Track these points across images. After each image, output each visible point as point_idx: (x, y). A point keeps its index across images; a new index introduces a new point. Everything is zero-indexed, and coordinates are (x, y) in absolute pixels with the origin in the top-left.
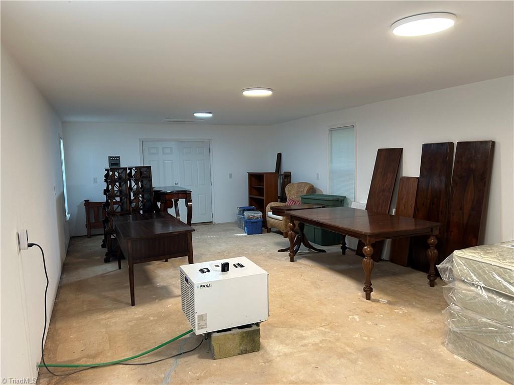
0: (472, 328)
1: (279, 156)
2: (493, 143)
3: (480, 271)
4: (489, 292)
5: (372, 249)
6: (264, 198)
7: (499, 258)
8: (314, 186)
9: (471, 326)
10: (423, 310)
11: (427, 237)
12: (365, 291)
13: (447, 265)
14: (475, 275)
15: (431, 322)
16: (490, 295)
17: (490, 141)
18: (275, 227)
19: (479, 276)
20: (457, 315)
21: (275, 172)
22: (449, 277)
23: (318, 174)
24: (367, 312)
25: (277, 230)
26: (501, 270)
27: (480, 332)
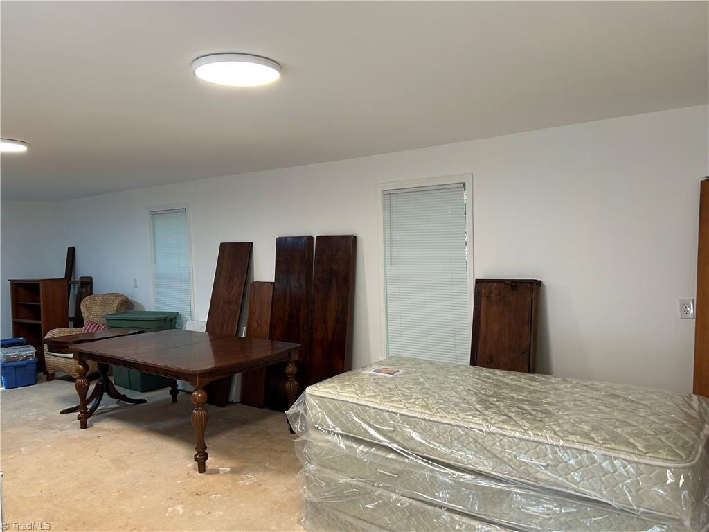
0: (332, 492)
1: (72, 252)
2: (355, 238)
3: (337, 412)
4: (348, 440)
5: (205, 394)
6: (41, 322)
7: (358, 391)
8: (130, 298)
9: (332, 490)
10: (279, 472)
11: (284, 364)
12: (196, 460)
13: (299, 409)
14: (331, 419)
15: (289, 490)
16: (349, 443)
17: (351, 236)
18: (59, 370)
19: (335, 419)
20: (314, 476)
21: (64, 277)
22: (301, 426)
23: (135, 280)
24: (197, 494)
25: (66, 374)
26: (359, 408)
27: (341, 497)
